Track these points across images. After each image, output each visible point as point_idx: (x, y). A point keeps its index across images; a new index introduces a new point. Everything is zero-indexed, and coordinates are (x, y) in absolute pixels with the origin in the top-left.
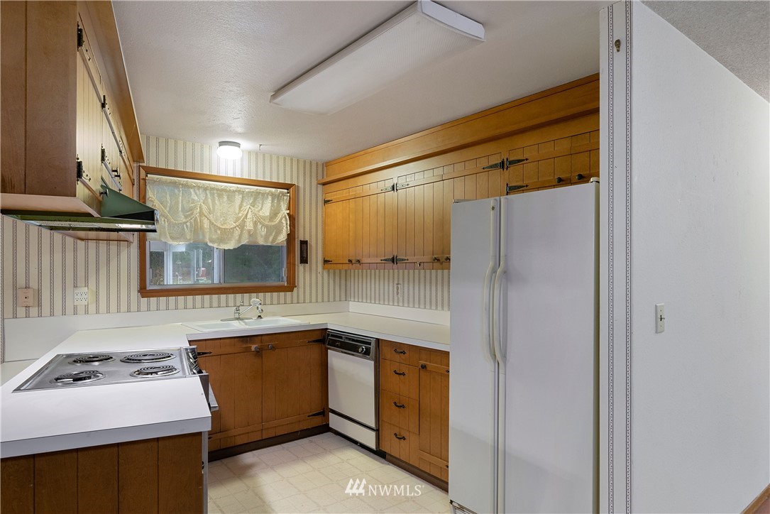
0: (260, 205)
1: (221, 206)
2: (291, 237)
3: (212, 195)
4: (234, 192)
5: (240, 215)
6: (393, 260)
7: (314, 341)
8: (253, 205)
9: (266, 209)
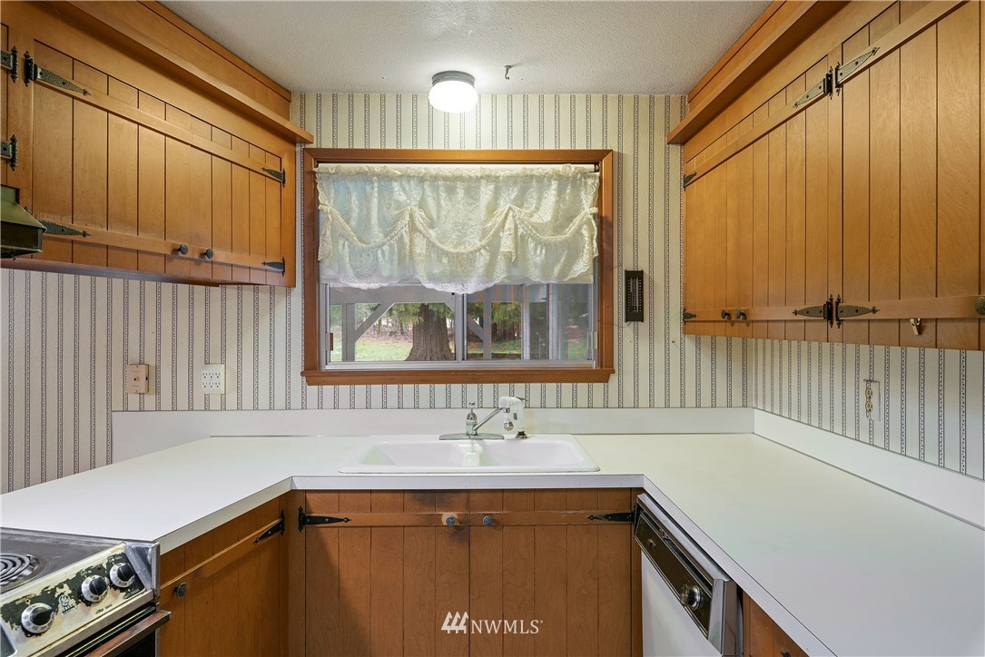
0: (534, 202)
1: (451, 209)
2: (603, 263)
3: (436, 189)
4: (478, 179)
5: (490, 224)
6: (830, 312)
7: (606, 517)
8: (520, 201)
9: (545, 209)
